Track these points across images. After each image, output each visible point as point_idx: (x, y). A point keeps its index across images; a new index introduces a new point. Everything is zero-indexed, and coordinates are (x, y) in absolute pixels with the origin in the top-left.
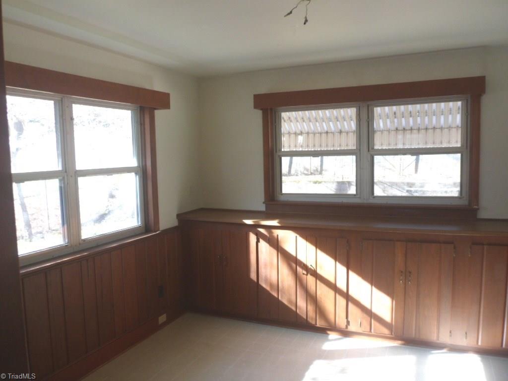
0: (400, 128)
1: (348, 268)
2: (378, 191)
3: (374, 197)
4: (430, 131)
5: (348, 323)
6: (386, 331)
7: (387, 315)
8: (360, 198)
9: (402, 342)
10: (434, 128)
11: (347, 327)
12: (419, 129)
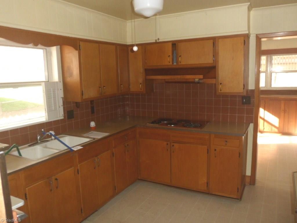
0: (280, 63)
1: (265, 110)
2: (273, 86)
3: (272, 87)
4: (291, 64)
5: (264, 128)
6: (276, 130)
7: (277, 125)
8: (267, 88)
9: (281, 134)
10: (293, 63)
11: (263, 130)
12: (287, 64)
